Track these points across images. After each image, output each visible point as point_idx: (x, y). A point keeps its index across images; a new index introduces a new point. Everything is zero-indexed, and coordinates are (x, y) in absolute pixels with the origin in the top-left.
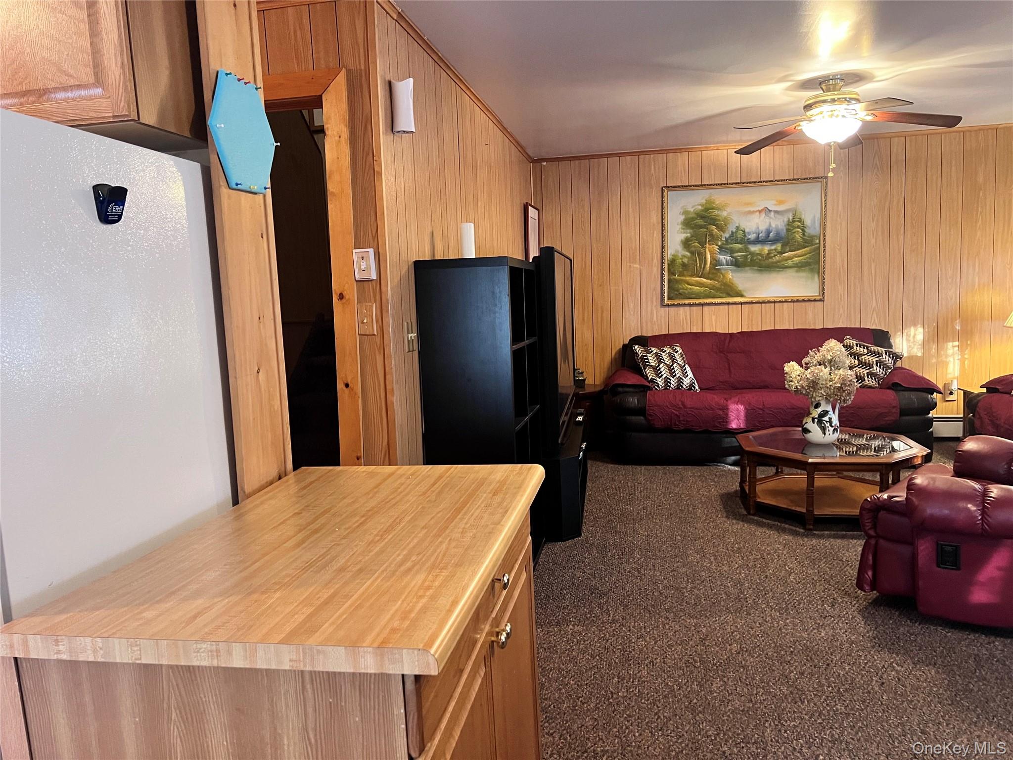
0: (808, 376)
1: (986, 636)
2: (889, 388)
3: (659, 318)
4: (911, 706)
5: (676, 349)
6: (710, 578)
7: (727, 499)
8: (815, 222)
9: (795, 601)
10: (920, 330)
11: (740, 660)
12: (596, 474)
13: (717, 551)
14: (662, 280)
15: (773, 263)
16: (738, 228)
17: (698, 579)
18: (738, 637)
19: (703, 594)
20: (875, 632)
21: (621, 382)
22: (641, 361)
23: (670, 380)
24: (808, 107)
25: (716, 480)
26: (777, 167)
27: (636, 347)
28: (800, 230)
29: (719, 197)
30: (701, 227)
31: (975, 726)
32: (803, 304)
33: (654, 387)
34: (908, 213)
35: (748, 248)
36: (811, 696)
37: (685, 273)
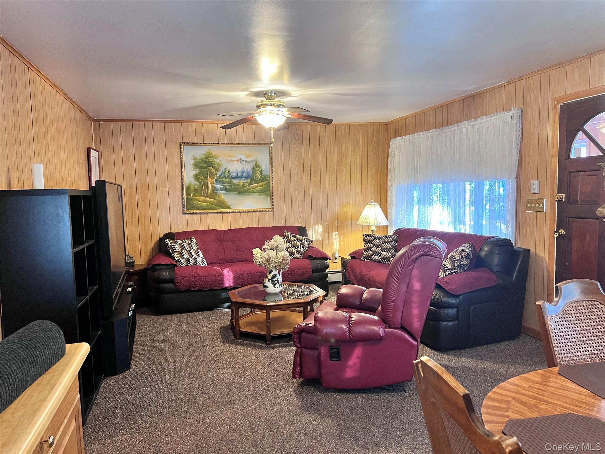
0: (265, 256)
1: (354, 394)
2: (307, 258)
3: (182, 221)
4: (320, 445)
5: (192, 240)
6: (212, 385)
7: (223, 330)
8: (267, 168)
9: (261, 391)
10: (320, 226)
11: (229, 436)
12: (142, 324)
13: (217, 366)
14: (183, 198)
15: (246, 190)
16: (226, 169)
17: (205, 387)
18: (228, 421)
19: (208, 396)
20: (302, 403)
21: (157, 263)
22: (171, 249)
23: (189, 259)
24: (259, 107)
25: (217, 319)
26: (245, 136)
27: (167, 240)
28: (259, 172)
29: (214, 151)
30: (205, 168)
31: (351, 449)
32: (263, 213)
33: (179, 265)
34: (312, 165)
35: (232, 181)
36: (269, 450)
37: (196, 194)
